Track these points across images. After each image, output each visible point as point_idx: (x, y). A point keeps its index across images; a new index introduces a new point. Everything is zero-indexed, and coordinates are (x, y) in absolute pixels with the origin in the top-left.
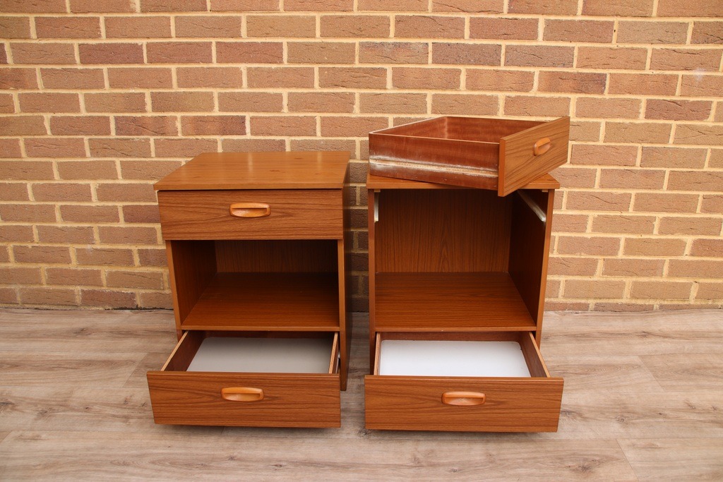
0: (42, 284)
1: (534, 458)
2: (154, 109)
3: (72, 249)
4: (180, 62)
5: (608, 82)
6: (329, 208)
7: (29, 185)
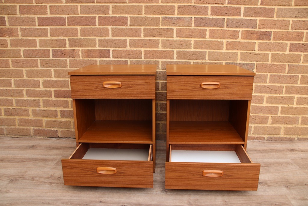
0: (16, 126)
1: (247, 203)
2: (70, 46)
3: (30, 109)
4: (82, 25)
5: (272, 35)
6: (149, 84)
7: (12, 80)
